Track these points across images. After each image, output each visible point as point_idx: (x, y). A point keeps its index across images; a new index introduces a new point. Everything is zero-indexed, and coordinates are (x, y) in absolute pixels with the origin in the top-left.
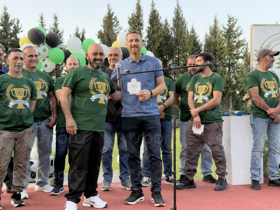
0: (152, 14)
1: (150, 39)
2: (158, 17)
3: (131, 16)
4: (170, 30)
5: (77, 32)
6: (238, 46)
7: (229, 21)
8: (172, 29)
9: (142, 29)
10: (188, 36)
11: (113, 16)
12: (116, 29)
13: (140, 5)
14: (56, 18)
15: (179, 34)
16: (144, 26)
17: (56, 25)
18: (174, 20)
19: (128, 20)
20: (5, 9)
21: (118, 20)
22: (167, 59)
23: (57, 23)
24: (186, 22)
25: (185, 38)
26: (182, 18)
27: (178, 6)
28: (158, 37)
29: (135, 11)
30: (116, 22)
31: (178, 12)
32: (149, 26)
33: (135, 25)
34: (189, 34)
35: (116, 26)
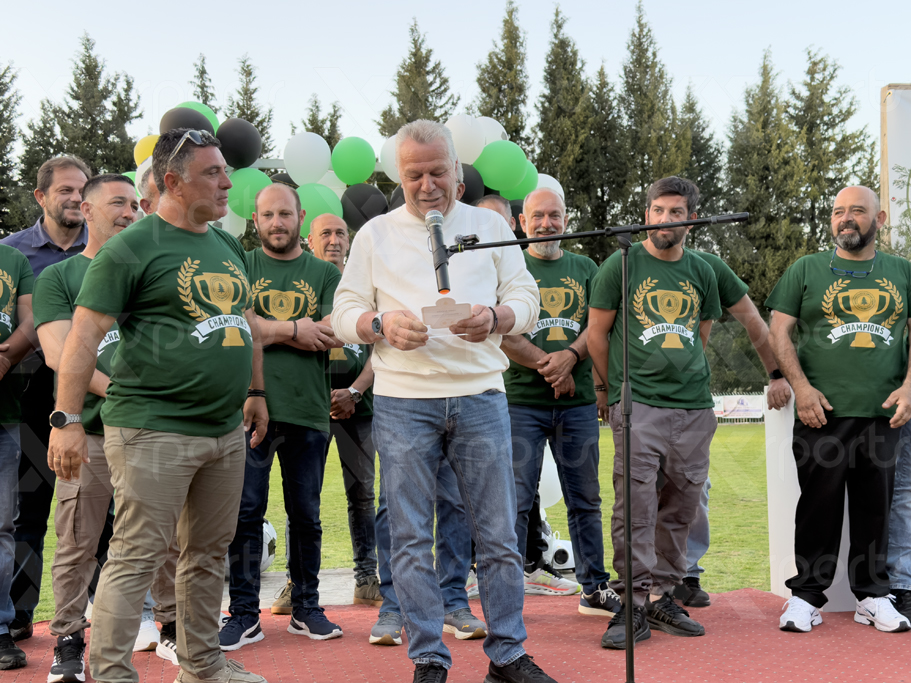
0: (554, 52)
1: (549, 135)
2: (574, 64)
3: (485, 62)
4: (615, 103)
5: (313, 115)
6: (841, 154)
7: (811, 72)
8: (622, 100)
9: (523, 101)
10: (673, 124)
11: (428, 60)
12: (440, 102)
13: (516, 24)
14: (248, 72)
15: (645, 116)
16: (528, 93)
17: (248, 94)
18: (628, 73)
19: (476, 74)
20: (88, 44)
21: (445, 75)
22: (606, 198)
23: (252, 86)
24: (668, 77)
25: (666, 130)
26: (654, 64)
27: (641, 26)
28: (575, 126)
29: (501, 45)
30: (438, 81)
31: (641, 44)
32: (547, 92)
33: (500, 90)
34: (679, 115)
35: (440, 95)
